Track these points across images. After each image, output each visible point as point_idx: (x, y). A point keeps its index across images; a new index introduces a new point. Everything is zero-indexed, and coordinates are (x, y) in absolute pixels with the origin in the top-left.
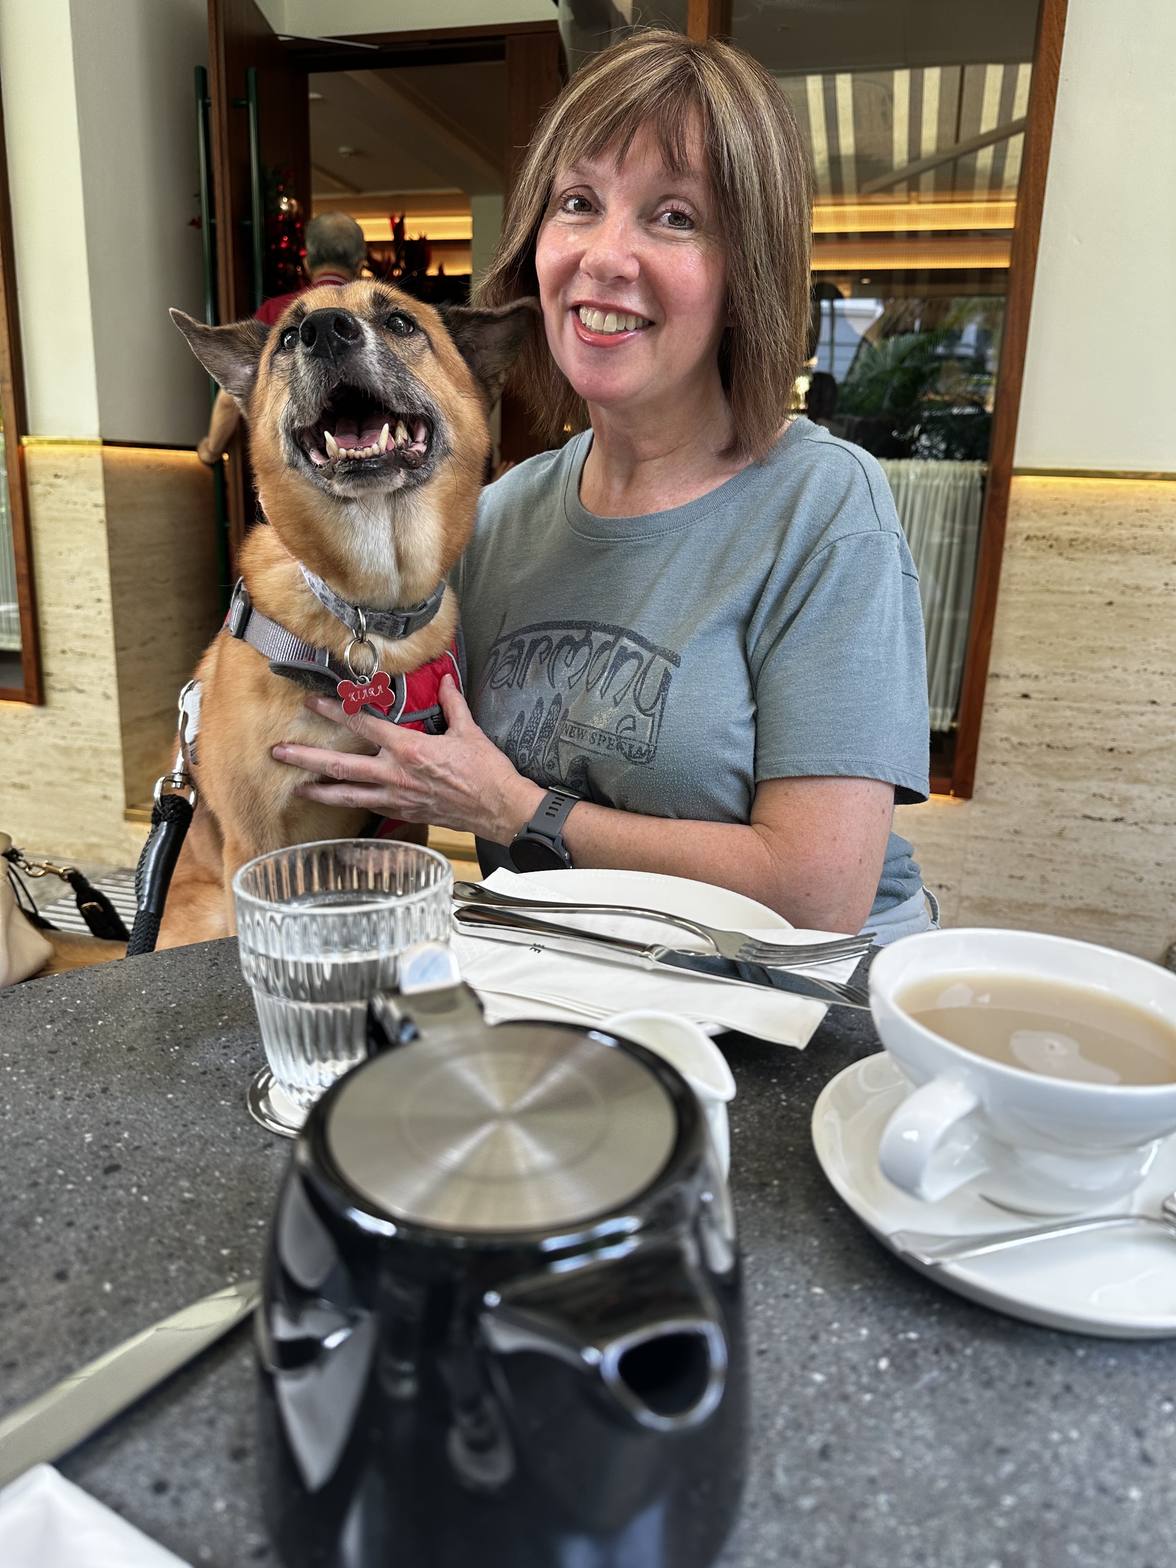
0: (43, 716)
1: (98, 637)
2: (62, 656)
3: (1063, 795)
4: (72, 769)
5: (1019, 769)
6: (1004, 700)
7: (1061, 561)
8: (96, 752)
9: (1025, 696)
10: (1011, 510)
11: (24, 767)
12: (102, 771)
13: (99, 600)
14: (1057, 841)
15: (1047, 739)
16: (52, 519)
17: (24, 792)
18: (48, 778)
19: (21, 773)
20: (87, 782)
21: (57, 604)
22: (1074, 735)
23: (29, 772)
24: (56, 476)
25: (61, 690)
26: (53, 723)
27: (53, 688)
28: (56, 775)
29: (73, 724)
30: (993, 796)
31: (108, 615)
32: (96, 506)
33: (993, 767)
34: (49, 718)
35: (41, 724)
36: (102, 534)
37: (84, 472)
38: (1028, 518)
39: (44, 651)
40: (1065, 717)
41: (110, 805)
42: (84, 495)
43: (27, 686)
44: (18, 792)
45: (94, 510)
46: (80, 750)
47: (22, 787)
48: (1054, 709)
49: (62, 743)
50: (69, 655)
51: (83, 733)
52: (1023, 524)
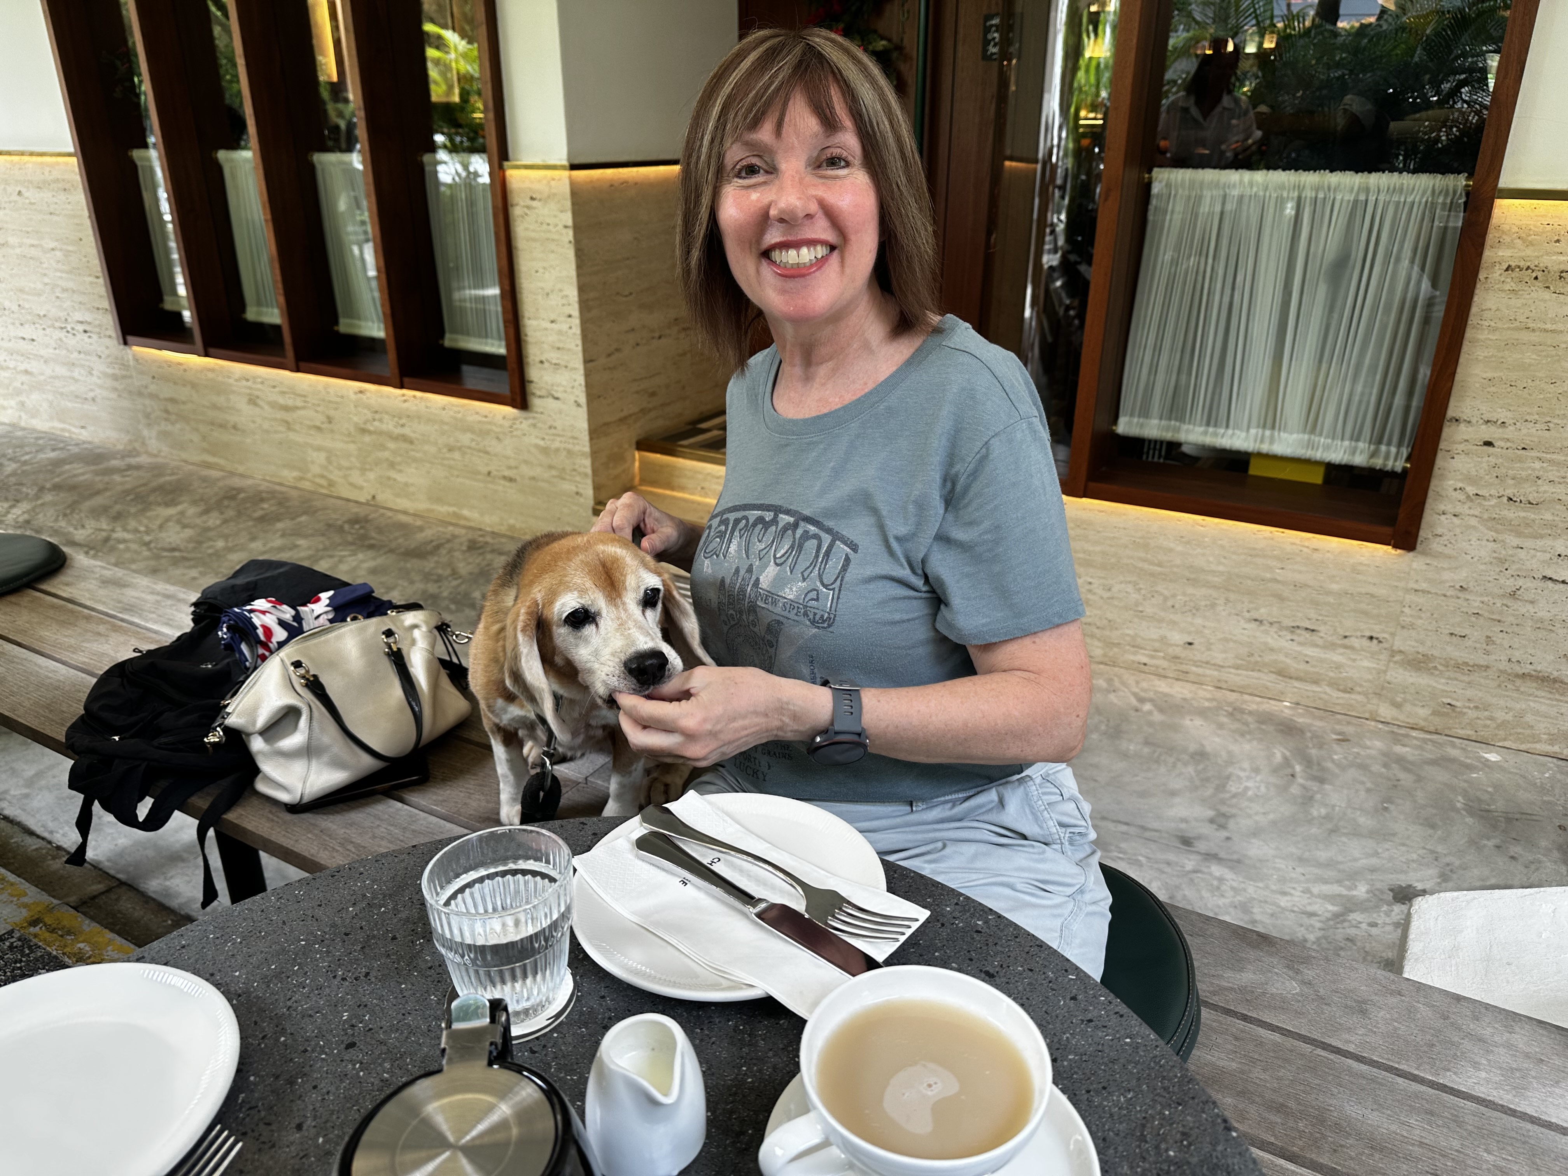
0: (526, 419)
1: (569, 350)
2: (540, 365)
3: (1522, 554)
4: (551, 467)
5: (1473, 522)
6: (1461, 447)
7: (1547, 295)
8: (570, 452)
9: (1488, 444)
10: (1491, 236)
11: (513, 463)
12: (575, 470)
13: (570, 316)
14: (1509, 602)
15: (1509, 492)
16: (529, 239)
17: (513, 485)
18: (532, 474)
19: (510, 468)
20: (564, 479)
21: (536, 318)
22: (1542, 489)
23: (516, 468)
24: (532, 199)
25: (540, 397)
26: (534, 426)
27: (534, 394)
28: (538, 472)
29: (550, 427)
30: (1440, 549)
31: (577, 330)
32: (566, 227)
33: (1443, 517)
34: (531, 421)
35: (525, 425)
36: (571, 253)
37: (555, 195)
38: (1512, 245)
39: (525, 360)
40: (1534, 470)
41: (582, 500)
42: (555, 216)
43: (512, 392)
44: (507, 484)
45: (564, 231)
46: (557, 450)
47: (511, 480)
48: (1520, 460)
49: (542, 443)
50: (546, 365)
51: (559, 435)
52: (1504, 253)
